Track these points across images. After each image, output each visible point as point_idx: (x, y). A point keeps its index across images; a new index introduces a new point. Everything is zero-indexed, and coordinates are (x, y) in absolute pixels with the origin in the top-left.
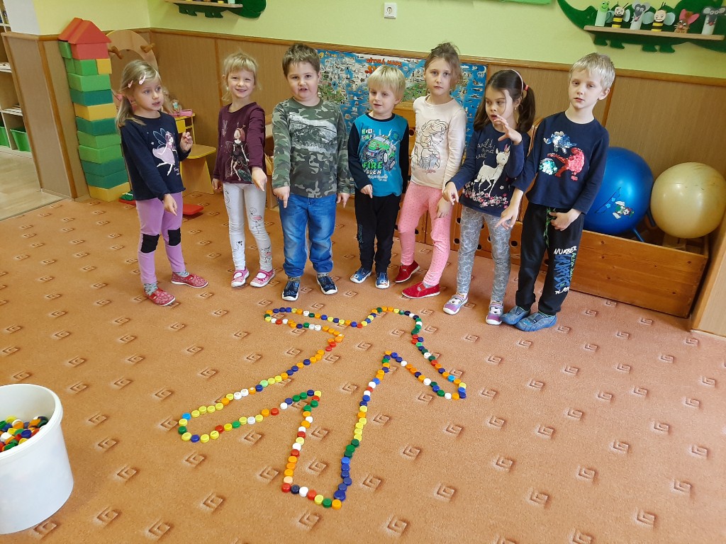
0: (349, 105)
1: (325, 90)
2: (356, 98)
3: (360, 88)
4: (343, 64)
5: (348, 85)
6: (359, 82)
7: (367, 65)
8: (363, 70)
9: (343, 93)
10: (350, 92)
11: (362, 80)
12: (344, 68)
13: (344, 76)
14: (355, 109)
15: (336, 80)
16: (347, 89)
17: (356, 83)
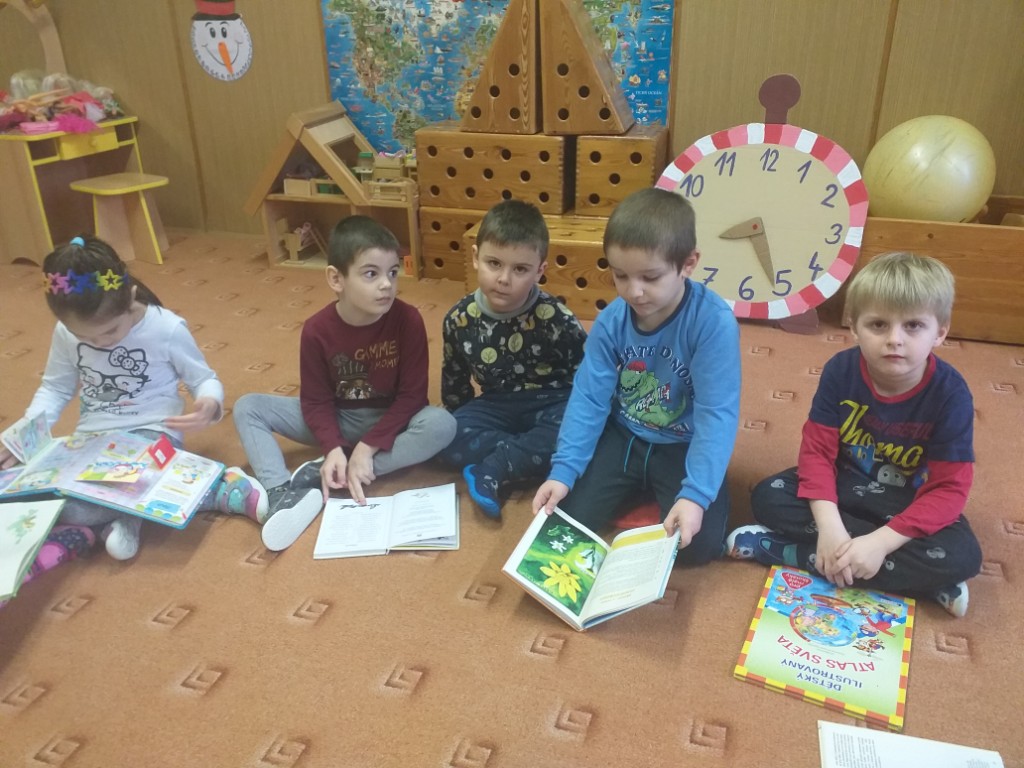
0: (425, 64)
1: (381, 41)
2: (438, 50)
3: (445, 31)
5: (423, 28)
6: (441, 20)
9: (413, 45)
10: (429, 41)
11: (449, 16)
13: (413, 11)
14: (438, 70)
15: (398, 20)
16: (420, 36)
17: (437, 22)
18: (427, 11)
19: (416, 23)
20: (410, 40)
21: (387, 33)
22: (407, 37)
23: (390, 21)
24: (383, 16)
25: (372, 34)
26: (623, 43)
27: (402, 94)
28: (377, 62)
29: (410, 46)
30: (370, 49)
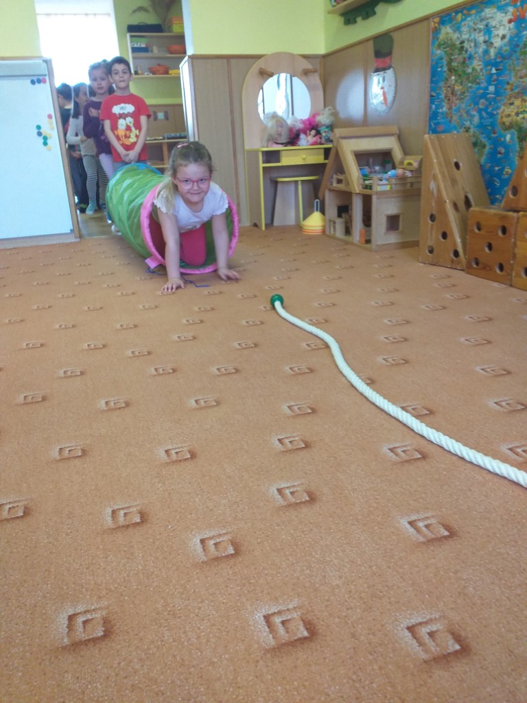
0: (484, 85)
1: (460, 69)
2: (494, 71)
3: (499, 53)
4: (482, 20)
5: (486, 52)
6: (497, 42)
7: (511, 9)
8: (505, 20)
9: (479, 69)
10: (489, 64)
11: (504, 37)
12: (482, 27)
13: (481, 39)
14: (492, 89)
15: (471, 50)
16: (484, 60)
17: (495, 45)
18: (490, 37)
19: (481, 49)
20: (477, 64)
21: (464, 62)
22: (475, 63)
23: (467, 51)
24: (463, 47)
25: (456, 64)
27: (467, 113)
28: (456, 88)
29: (476, 70)
30: (453, 78)
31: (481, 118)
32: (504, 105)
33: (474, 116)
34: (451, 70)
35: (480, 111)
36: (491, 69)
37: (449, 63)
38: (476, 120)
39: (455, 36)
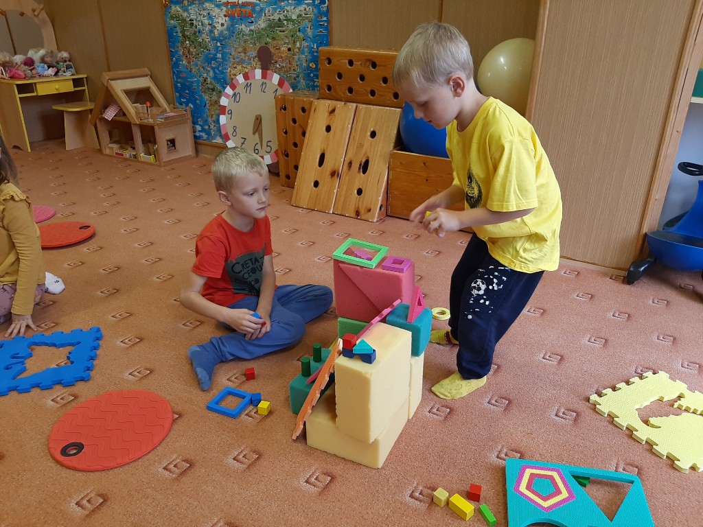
0: (213, 52)
1: (192, 38)
2: (219, 44)
3: (221, 33)
4: (204, 10)
5: (211, 32)
7: (225, 9)
8: (222, 15)
9: (207, 40)
10: (213, 39)
11: (222, 25)
12: (205, 14)
13: (207, 22)
14: (219, 55)
15: (200, 27)
16: (210, 36)
17: (218, 28)
18: (212, 23)
19: (208, 28)
20: (205, 37)
21: (195, 33)
22: (204, 36)
23: (196, 27)
24: (193, 24)
25: (188, 34)
26: (305, 44)
27: (203, 68)
28: (191, 50)
29: (206, 42)
30: (187, 42)
31: (215, 73)
32: (230, 67)
33: (209, 71)
34: (184, 36)
35: (212, 68)
36: (217, 43)
37: (183, 31)
38: (211, 74)
39: (185, 14)
